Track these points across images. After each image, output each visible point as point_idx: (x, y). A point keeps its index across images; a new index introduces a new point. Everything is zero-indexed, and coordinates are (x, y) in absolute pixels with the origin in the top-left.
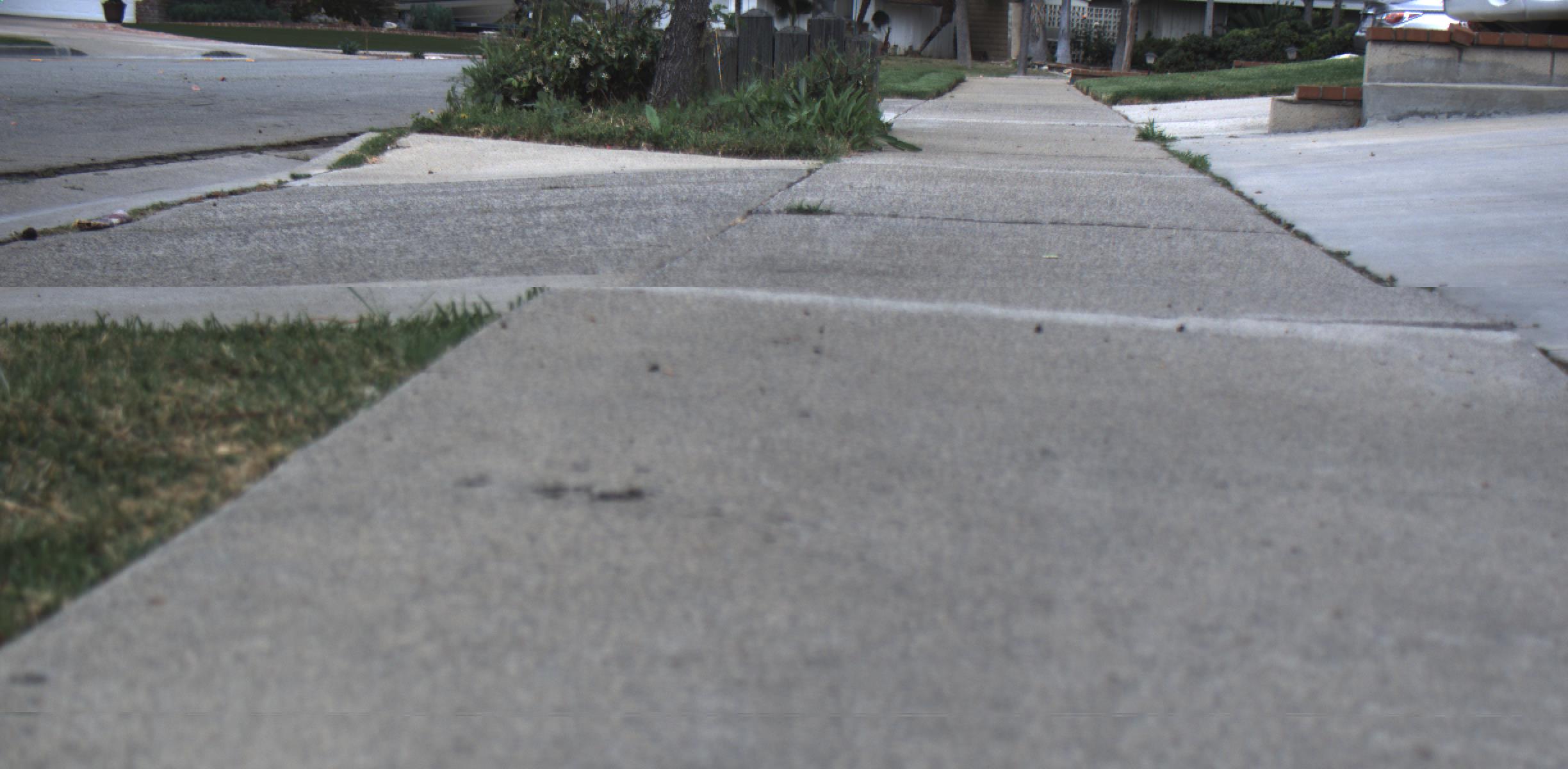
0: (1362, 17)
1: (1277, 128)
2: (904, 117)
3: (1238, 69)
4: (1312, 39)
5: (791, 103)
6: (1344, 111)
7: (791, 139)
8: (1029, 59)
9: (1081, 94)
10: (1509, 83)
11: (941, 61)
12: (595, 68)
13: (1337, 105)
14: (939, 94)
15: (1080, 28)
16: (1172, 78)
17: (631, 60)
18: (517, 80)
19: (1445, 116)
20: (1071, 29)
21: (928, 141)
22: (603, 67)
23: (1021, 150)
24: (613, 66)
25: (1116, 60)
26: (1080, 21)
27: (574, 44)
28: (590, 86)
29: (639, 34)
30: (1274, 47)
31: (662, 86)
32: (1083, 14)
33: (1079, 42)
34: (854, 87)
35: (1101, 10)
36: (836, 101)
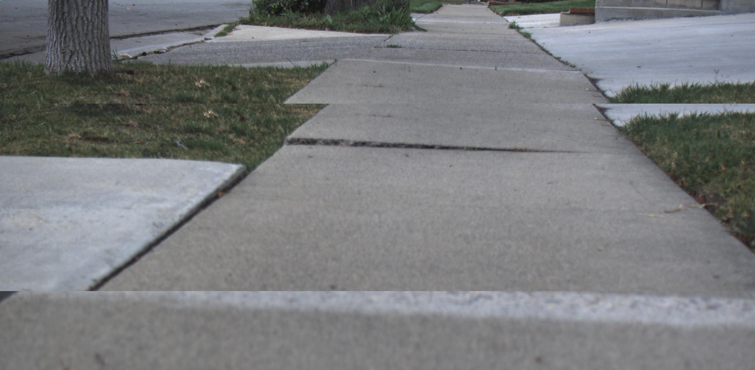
1: (562, 24)
2: (419, 20)
5: (379, 13)
6: (587, 18)
7: (380, 27)
9: (492, 12)
10: (650, 7)
13: (585, 15)
14: (432, 12)
18: (273, 5)
19: (626, 19)
21: (429, 28)
23: (463, 31)
28: (302, 8)
31: (330, 7)
34: (402, 8)
36: (396, 13)
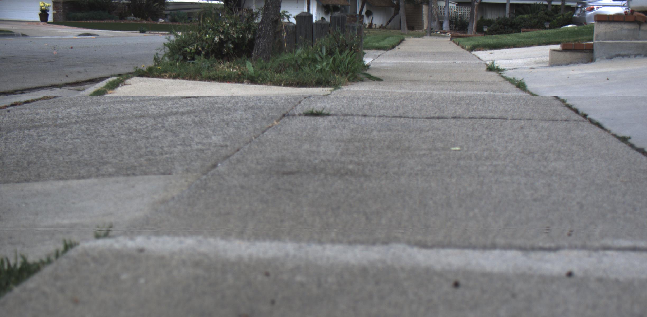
0: (576, 8)
1: (553, 63)
2: (376, 61)
3: (524, 33)
4: (554, 19)
5: (319, 58)
6: (585, 54)
7: (317, 77)
8: (432, 29)
9: (456, 46)
11: (394, 30)
12: (226, 42)
13: (581, 52)
14: (393, 47)
15: (453, 15)
16: (496, 38)
17: (243, 38)
18: (190, 49)
20: (449, 16)
21: (387, 74)
22: (230, 42)
23: (432, 78)
24: (235, 41)
25: (469, 28)
26: (453, 13)
27: (216, 32)
28: (224, 51)
29: (247, 25)
30: (538, 22)
31: (258, 51)
32: (454, 9)
33: (453, 22)
34: (349, 50)
35: (462, 8)
36: (341, 57)
